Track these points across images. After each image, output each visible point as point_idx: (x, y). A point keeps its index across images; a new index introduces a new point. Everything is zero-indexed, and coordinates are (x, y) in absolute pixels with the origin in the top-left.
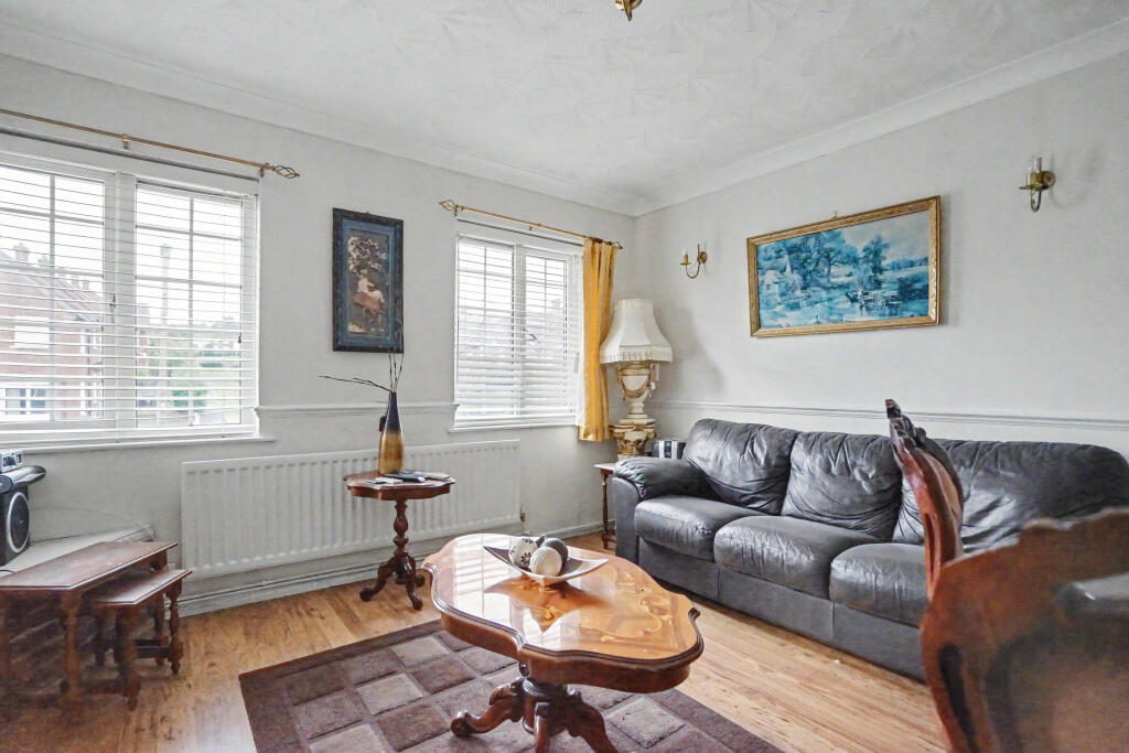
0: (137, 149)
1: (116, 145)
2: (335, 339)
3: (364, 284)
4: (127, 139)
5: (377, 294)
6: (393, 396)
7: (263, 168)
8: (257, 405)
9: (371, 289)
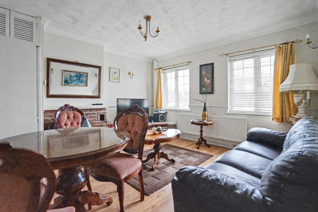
0: (175, 66)
1: (173, 67)
2: (200, 92)
3: (206, 79)
4: (174, 65)
5: (208, 81)
6: (205, 103)
7: (189, 62)
8: (189, 105)
9: (207, 80)
